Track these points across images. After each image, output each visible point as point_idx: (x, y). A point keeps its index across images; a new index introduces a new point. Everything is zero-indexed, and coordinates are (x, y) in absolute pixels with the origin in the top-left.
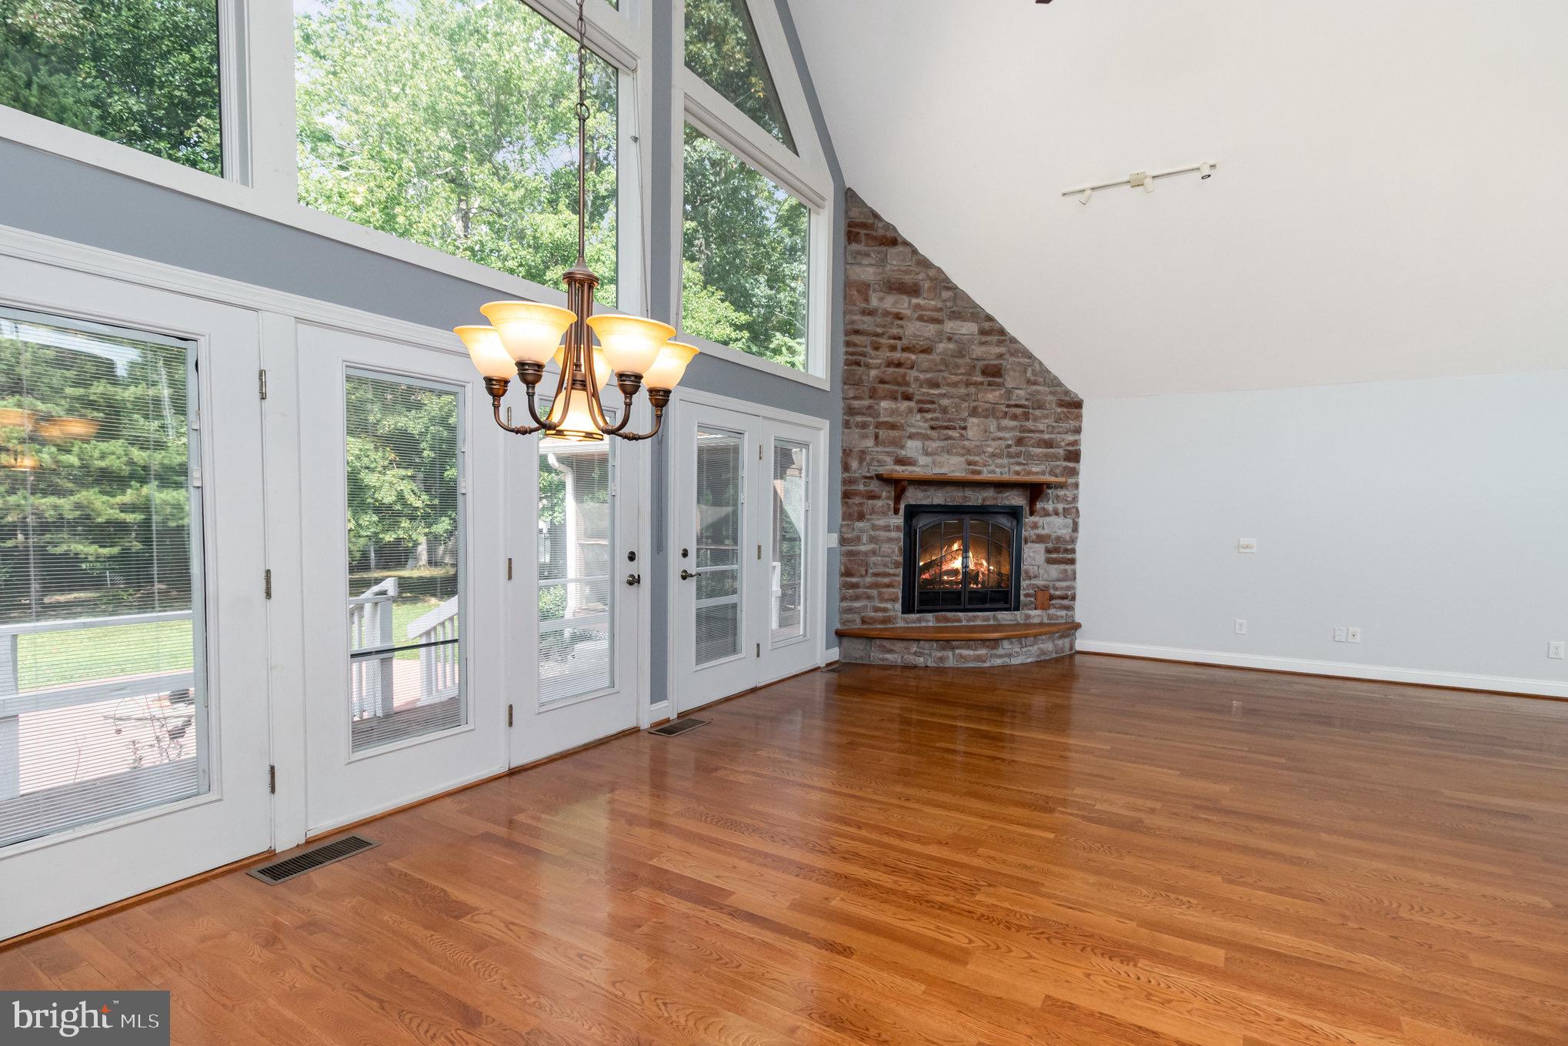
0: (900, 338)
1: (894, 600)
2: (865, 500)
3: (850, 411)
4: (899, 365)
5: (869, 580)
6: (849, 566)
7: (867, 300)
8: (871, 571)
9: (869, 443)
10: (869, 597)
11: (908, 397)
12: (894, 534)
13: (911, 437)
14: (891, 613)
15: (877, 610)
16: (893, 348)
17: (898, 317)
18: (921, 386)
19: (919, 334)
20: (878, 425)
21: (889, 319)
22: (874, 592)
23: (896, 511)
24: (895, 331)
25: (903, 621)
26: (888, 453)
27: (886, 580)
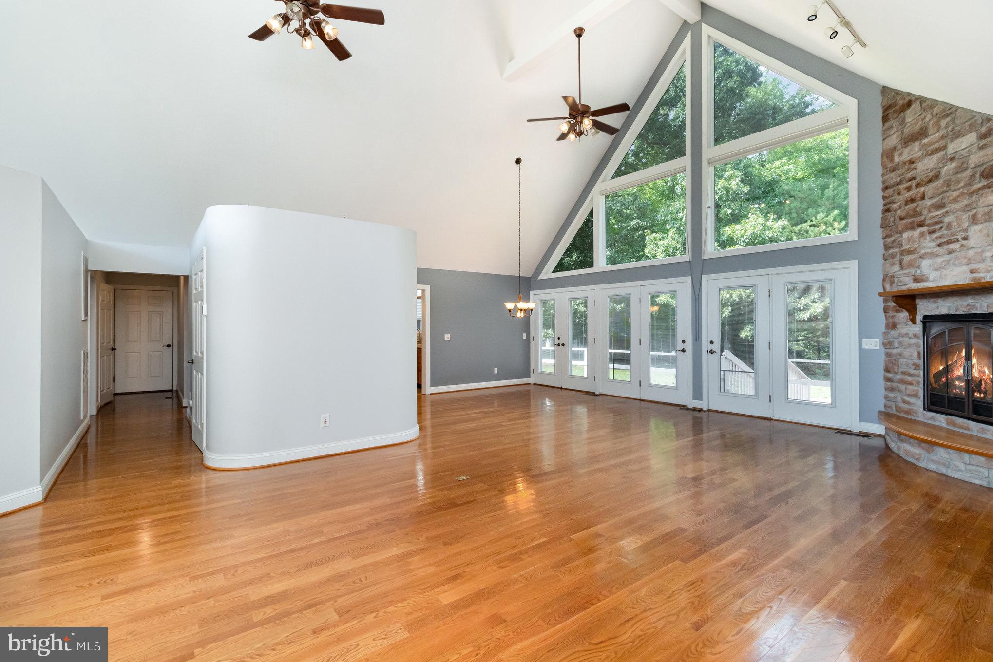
0: (914, 178)
1: (916, 395)
2: (895, 314)
3: (887, 248)
4: (912, 200)
5: (899, 376)
6: (888, 364)
7: (892, 160)
8: (900, 370)
9: (896, 268)
10: (900, 391)
11: (920, 225)
12: (914, 341)
13: (922, 257)
14: (915, 408)
15: (905, 402)
16: (909, 189)
17: (911, 162)
18: (929, 211)
19: (926, 168)
20: (902, 253)
21: (906, 167)
22: (902, 387)
23: (913, 321)
24: (909, 175)
25: (924, 416)
26: (907, 275)
27: (910, 379)
